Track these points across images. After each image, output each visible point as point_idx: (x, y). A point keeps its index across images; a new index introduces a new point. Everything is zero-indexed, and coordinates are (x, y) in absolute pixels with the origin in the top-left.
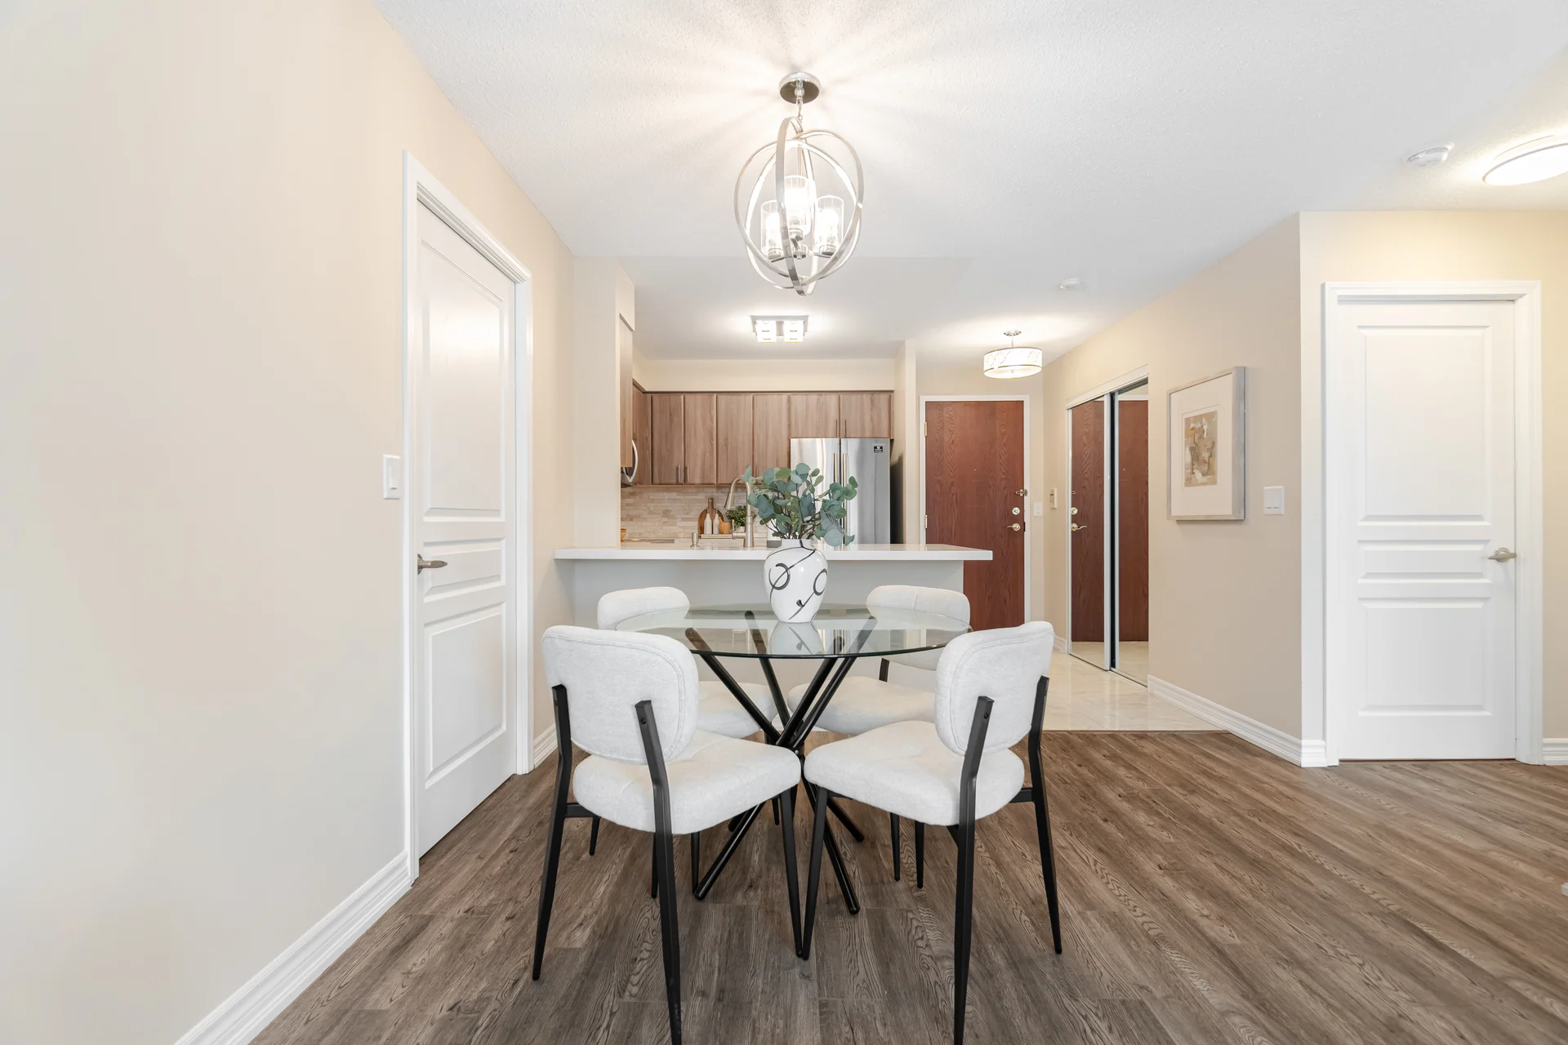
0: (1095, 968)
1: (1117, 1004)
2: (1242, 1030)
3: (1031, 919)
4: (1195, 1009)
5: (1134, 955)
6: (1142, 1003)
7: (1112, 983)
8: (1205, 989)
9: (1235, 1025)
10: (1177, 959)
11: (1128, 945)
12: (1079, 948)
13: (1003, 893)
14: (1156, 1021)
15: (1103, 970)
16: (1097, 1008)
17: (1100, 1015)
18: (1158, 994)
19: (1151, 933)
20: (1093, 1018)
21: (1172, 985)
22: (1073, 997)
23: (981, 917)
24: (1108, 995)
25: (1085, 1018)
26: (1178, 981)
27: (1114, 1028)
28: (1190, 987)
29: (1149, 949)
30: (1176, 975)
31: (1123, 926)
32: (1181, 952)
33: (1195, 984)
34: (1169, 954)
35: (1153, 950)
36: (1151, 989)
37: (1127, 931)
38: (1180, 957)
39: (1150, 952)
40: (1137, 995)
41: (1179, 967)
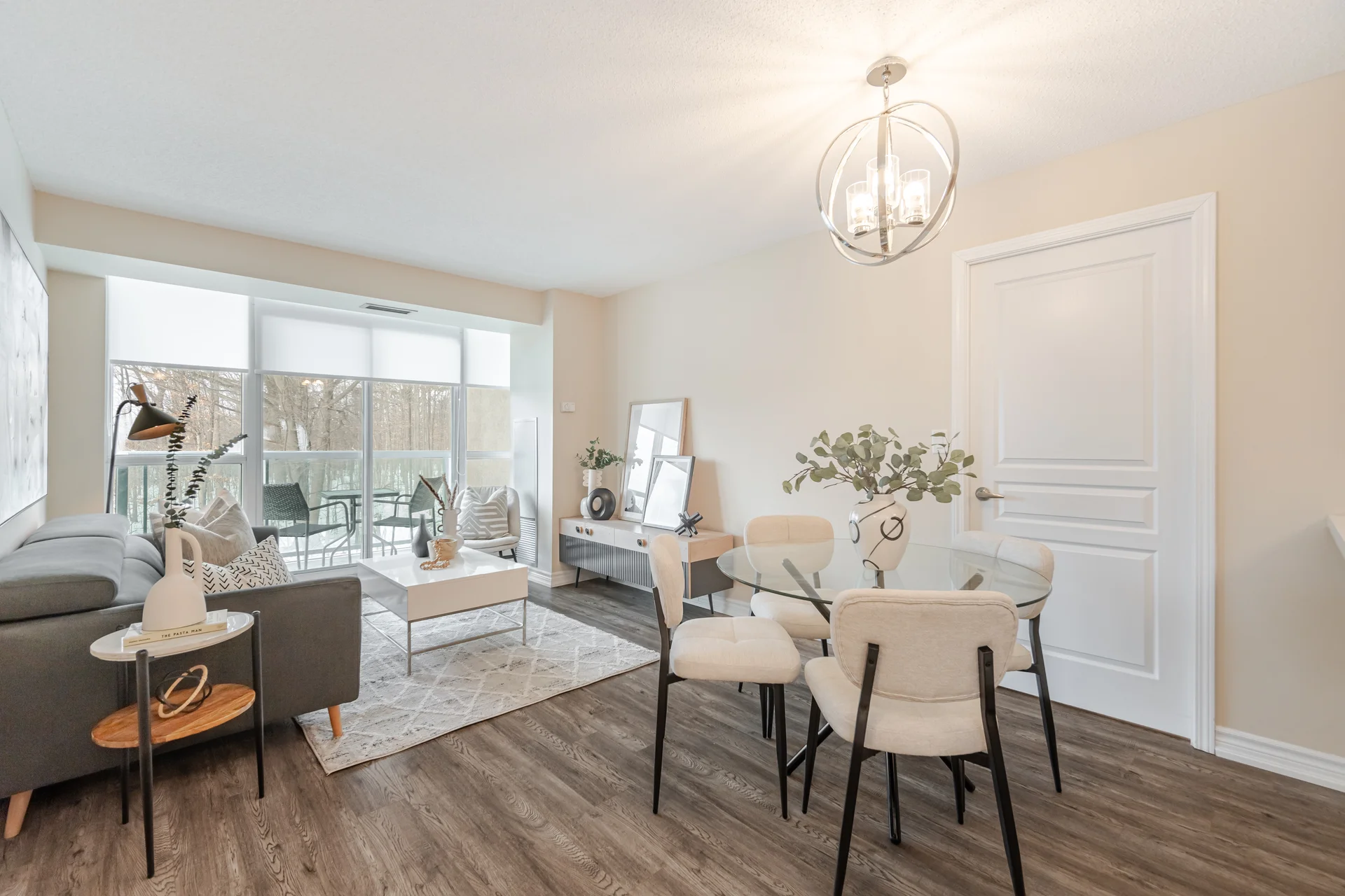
0: (629, 814)
1: (607, 796)
2: (536, 817)
3: (691, 833)
4: (564, 816)
5: (610, 841)
6: (594, 804)
7: (615, 809)
8: (557, 837)
9: (540, 817)
10: (578, 854)
11: (615, 848)
12: (645, 825)
13: (731, 851)
14: (584, 796)
15: (624, 816)
16: (616, 788)
17: (613, 785)
18: (586, 815)
19: (603, 873)
20: (616, 781)
21: (579, 828)
22: (631, 787)
23: (722, 815)
24: (614, 799)
25: (620, 779)
26: (576, 833)
27: (604, 781)
28: (568, 834)
29: (601, 855)
30: (578, 839)
31: (626, 870)
32: (577, 865)
33: (565, 838)
34: (585, 857)
35: (598, 855)
36: (591, 819)
37: (622, 866)
38: (577, 859)
39: (599, 852)
40: (598, 809)
41: (576, 848)
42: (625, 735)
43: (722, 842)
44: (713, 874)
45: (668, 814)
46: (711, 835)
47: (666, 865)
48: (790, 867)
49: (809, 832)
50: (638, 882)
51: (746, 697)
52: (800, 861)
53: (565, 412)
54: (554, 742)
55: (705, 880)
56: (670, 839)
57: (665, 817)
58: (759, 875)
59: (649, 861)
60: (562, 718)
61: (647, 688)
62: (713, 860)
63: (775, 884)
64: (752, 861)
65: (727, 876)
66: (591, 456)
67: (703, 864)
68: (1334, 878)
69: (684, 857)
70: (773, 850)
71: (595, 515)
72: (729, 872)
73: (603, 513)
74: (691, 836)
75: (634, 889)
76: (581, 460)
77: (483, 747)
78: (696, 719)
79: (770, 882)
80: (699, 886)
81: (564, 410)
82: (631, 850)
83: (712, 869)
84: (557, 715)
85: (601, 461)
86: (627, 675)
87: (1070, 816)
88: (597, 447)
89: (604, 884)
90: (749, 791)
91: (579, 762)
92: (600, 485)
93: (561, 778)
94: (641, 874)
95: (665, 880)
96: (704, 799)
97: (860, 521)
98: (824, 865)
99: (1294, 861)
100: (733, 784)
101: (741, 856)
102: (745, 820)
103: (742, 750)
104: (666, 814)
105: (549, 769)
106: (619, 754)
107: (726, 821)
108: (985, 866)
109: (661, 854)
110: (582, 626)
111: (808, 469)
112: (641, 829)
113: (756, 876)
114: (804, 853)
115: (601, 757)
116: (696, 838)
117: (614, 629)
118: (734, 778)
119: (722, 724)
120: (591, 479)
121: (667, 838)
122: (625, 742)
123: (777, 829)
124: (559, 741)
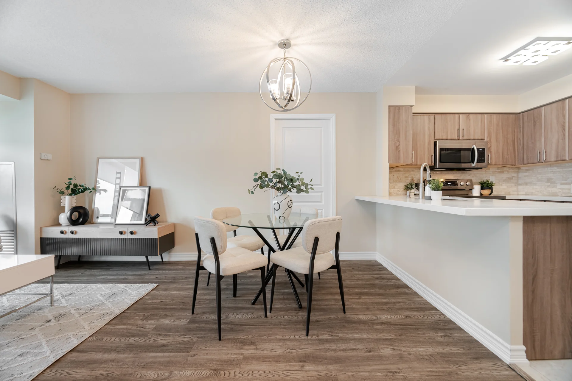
0: (209, 347)
1: (191, 346)
2: (162, 374)
4: (178, 365)
5: (212, 360)
6: (188, 352)
7: (200, 348)
8: (184, 373)
9: (165, 373)
10: (203, 373)
11: (217, 361)
13: (260, 336)
14: (179, 352)
15: (207, 348)
18: (189, 358)
19: (222, 372)
20: (189, 339)
21: (191, 364)
22: (199, 337)
23: (246, 327)
24: (196, 345)
25: (190, 337)
26: (192, 367)
27: (183, 342)
28: (189, 369)
29: (215, 367)
30: (196, 368)
31: (231, 365)
32: (208, 377)
33: (189, 372)
34: (208, 372)
35: (213, 368)
36: (193, 358)
37: (227, 364)
38: (205, 375)
39: (212, 366)
40: (193, 352)
41: (199, 372)
42: (172, 321)
43: (255, 335)
44: (263, 346)
45: (225, 337)
46: (248, 335)
47: (244, 354)
48: (282, 330)
49: (277, 318)
50: (240, 365)
51: (212, 287)
52: (283, 327)
53: (45, 160)
54: (134, 340)
55: (262, 349)
56: (236, 345)
57: (225, 339)
58: (276, 337)
59: (236, 356)
60: (126, 329)
61: (162, 299)
62: (258, 342)
63: (283, 337)
64: (269, 335)
65: (267, 344)
66: (68, 188)
67: (256, 345)
68: (370, 276)
69: (246, 347)
70: (272, 328)
71: (73, 222)
72: (266, 342)
73: (81, 220)
74: (242, 340)
75: (240, 368)
76: (59, 190)
77: (84, 364)
78: (200, 302)
79: (281, 337)
80: (262, 352)
81: (43, 158)
82: (225, 357)
83: (260, 345)
84: (119, 329)
85: (75, 190)
86: (145, 298)
87: (326, 283)
88: (73, 182)
89: (227, 375)
90: (246, 316)
91: (160, 341)
92: (74, 205)
93: (158, 352)
94: (238, 362)
95: (249, 358)
96: (233, 326)
97: (281, 202)
98: (290, 324)
99: (363, 275)
100: (239, 316)
101: (265, 335)
102: (255, 324)
103: (230, 304)
104: (225, 338)
105: (146, 352)
106: (179, 329)
107: (249, 328)
108: (323, 303)
109: (237, 351)
110: (89, 286)
111: (258, 184)
112: (220, 348)
113: (276, 338)
114: (282, 324)
115: (170, 334)
116: (244, 339)
117: (110, 282)
118: (237, 314)
119: (213, 299)
120: (68, 202)
121: (234, 345)
122: (176, 323)
123: (267, 322)
124: (137, 338)
